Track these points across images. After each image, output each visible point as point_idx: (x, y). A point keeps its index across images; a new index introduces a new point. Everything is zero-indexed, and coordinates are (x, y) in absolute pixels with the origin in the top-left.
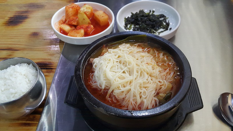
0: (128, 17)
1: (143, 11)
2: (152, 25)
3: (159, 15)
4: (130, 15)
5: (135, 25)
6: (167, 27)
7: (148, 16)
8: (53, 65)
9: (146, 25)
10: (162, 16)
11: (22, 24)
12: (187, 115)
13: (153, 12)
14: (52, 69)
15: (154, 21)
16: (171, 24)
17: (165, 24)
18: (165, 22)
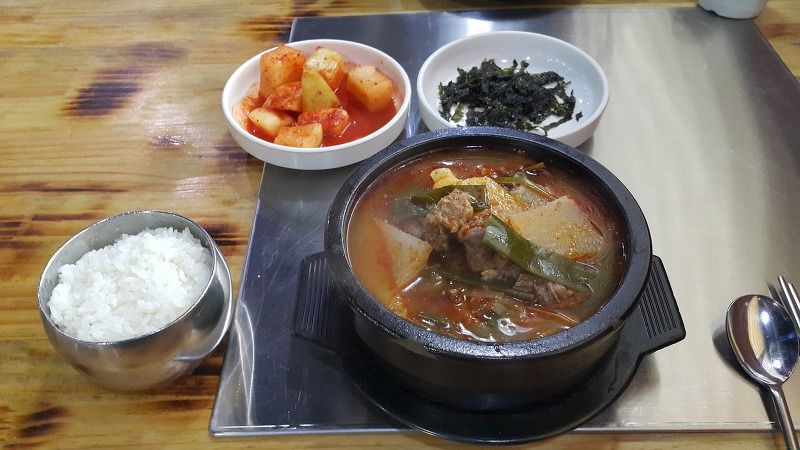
0: (451, 83)
1: (494, 63)
2: (524, 105)
3: (542, 74)
4: (454, 77)
5: (471, 107)
6: (567, 111)
7: (509, 77)
8: (235, 234)
9: (507, 105)
10: (553, 77)
11: (121, 110)
12: (642, 357)
13: (525, 65)
14: (234, 243)
15: (530, 93)
16: (581, 101)
17: (560, 101)
18: (563, 95)
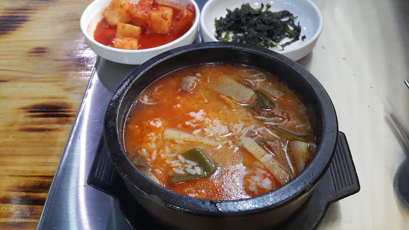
0: (221, 18)
1: (249, 6)
2: (268, 31)
3: (279, 12)
4: (224, 15)
5: (235, 33)
6: (296, 34)
7: (259, 14)
8: (70, 110)
9: (257, 31)
10: (286, 14)
11: (15, 32)
12: (328, 205)
13: (269, 6)
14: (68, 116)
15: (271, 24)
16: (305, 29)
17: (291, 28)
18: (293, 25)
